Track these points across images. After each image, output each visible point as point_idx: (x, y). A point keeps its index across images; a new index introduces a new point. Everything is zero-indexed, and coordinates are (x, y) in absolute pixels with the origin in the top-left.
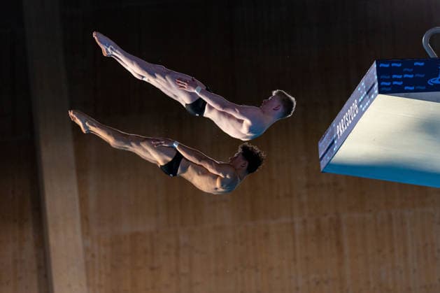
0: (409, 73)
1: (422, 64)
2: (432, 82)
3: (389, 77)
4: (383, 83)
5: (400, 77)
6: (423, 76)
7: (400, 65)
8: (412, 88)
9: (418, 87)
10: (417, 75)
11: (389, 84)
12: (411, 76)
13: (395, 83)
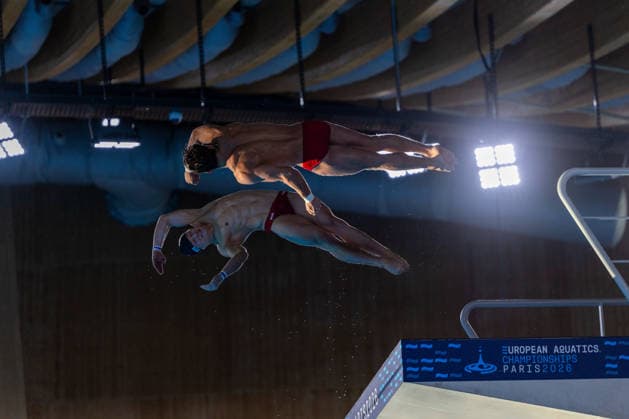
0: (443, 357)
1: (458, 346)
2: (469, 369)
3: (416, 361)
4: (409, 369)
5: (431, 361)
6: (459, 360)
7: (430, 346)
8: (445, 376)
9: (452, 375)
10: (452, 360)
11: (416, 370)
12: (445, 361)
13: (424, 368)
